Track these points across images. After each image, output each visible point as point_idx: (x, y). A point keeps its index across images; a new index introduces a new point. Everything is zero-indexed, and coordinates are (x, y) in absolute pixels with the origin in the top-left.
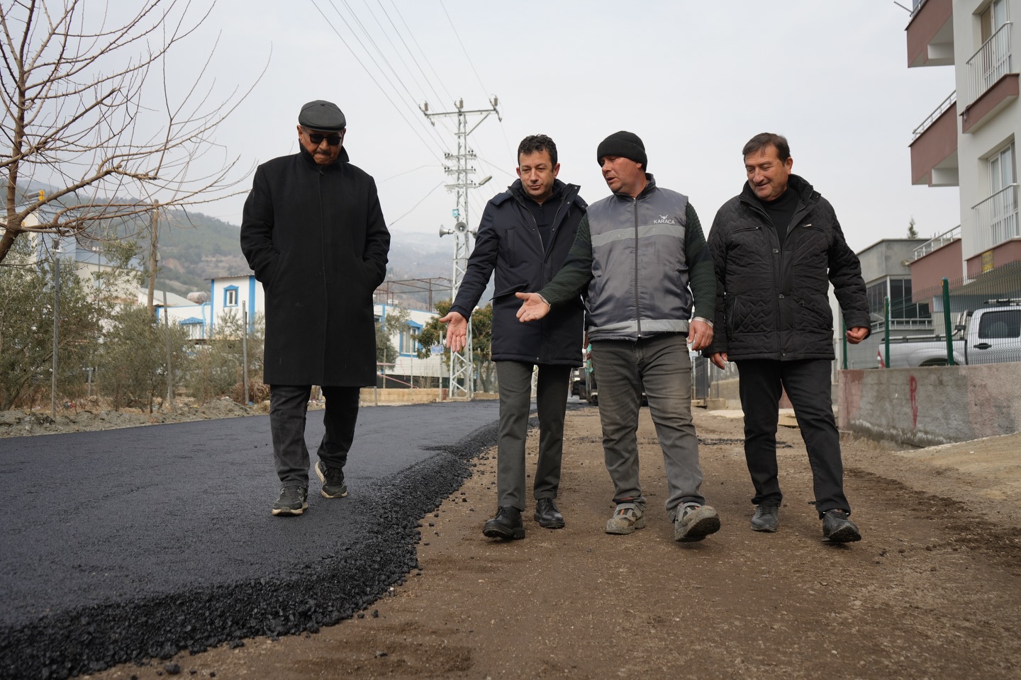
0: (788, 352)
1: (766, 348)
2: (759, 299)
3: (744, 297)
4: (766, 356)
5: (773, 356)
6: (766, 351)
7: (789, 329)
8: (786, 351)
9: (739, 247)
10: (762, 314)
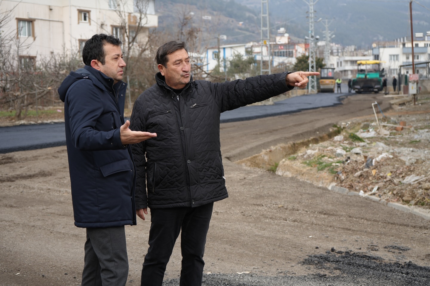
0: (197, 201)
1: (181, 199)
2: (173, 164)
3: (161, 163)
4: (181, 204)
5: (186, 204)
6: (181, 201)
7: (196, 184)
8: (195, 200)
9: (156, 127)
10: (176, 175)
